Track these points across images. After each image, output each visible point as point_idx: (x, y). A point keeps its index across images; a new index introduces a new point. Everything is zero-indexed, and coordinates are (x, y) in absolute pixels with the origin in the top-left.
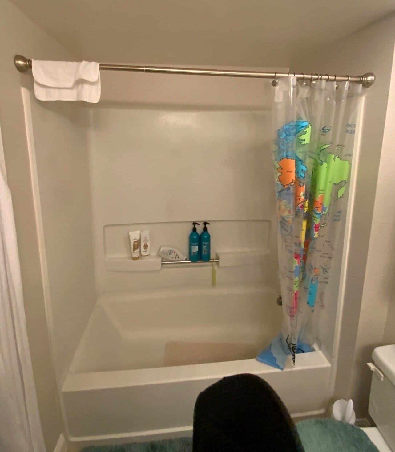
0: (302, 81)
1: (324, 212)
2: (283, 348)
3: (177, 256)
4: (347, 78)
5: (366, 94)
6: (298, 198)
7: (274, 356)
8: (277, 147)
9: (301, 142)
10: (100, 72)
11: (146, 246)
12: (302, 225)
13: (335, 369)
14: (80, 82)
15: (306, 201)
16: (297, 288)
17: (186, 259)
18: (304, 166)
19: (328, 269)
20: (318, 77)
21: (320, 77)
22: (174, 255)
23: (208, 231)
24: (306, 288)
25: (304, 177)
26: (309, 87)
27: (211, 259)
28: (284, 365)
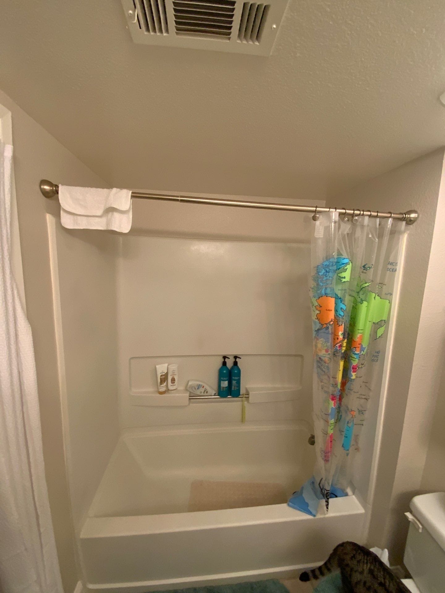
0: (343, 216)
1: (362, 352)
2: (315, 493)
3: (206, 391)
4: (389, 215)
5: (408, 232)
6: (337, 337)
7: (306, 501)
8: (315, 284)
9: (342, 279)
10: (132, 200)
11: (173, 380)
12: (339, 365)
13: (369, 517)
14: (110, 210)
15: (344, 341)
16: (332, 430)
17: (215, 394)
18: (343, 304)
19: (365, 411)
20: (360, 213)
21: (362, 212)
22: (202, 390)
23: (238, 365)
24: (341, 431)
25: (344, 316)
26: (350, 222)
27: (241, 394)
28: (317, 512)
